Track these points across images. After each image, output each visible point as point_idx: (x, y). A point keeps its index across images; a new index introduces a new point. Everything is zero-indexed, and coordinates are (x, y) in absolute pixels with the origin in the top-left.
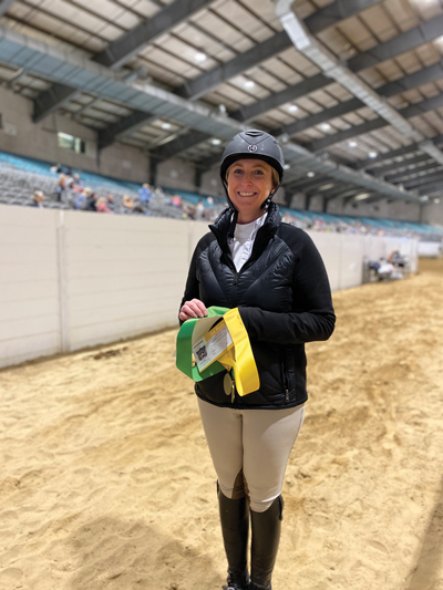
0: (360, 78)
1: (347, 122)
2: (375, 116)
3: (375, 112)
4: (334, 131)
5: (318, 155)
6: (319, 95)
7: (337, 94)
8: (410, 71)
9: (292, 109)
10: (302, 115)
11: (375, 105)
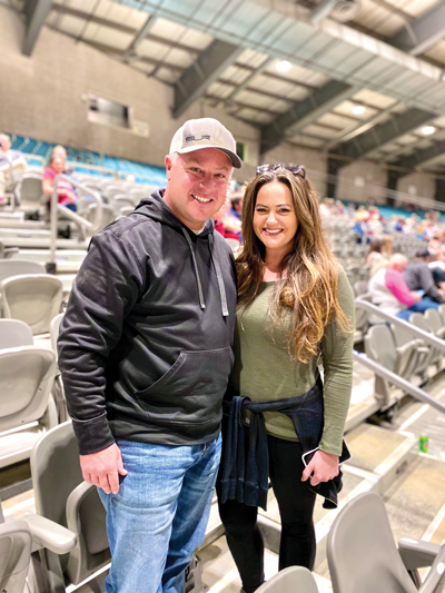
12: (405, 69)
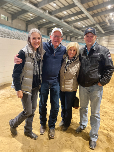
0: (83, 6)
1: (78, 17)
2: (86, 16)
3: (86, 15)
4: (75, 19)
5: (70, 26)
6: (72, 9)
7: (77, 10)
8: (95, 5)
9: (65, 12)
10: (68, 14)
11: (86, 13)
12: (37, 11)
